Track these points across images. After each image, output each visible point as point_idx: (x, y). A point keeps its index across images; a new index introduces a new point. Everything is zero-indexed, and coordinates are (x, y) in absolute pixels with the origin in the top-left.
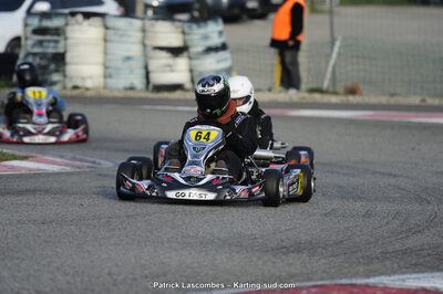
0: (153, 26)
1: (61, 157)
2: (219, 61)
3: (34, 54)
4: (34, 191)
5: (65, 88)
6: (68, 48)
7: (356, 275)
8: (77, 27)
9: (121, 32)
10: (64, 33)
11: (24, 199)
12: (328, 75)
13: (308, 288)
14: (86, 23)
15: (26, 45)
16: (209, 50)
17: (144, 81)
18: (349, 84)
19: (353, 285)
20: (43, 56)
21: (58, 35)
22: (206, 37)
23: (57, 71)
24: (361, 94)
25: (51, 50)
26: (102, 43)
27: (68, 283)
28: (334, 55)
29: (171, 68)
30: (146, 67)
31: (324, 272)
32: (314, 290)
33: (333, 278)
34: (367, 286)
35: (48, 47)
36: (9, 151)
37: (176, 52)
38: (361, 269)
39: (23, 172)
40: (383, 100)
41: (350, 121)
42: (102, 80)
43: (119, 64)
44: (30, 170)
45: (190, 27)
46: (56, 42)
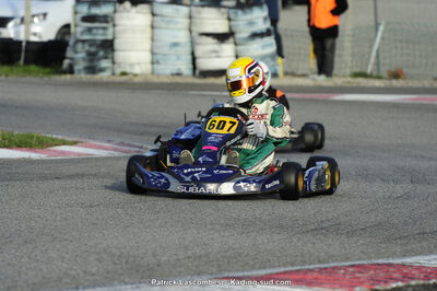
0: (199, 12)
1: (109, 141)
2: (264, 47)
3: (84, 41)
4: (82, 176)
5: (113, 74)
6: (117, 35)
7: (394, 255)
8: (125, 15)
9: (167, 19)
10: (113, 19)
11: (72, 183)
12: (373, 60)
13: (345, 268)
14: (134, 10)
15: (75, 33)
16: (255, 36)
17: (191, 66)
18: (393, 69)
19: (390, 265)
20: (92, 43)
21: (107, 22)
22: (251, 23)
23: (106, 58)
24: (405, 78)
25: (99, 37)
26: (149, 29)
27: (115, 264)
28: (378, 40)
29: (217, 54)
30: (193, 54)
31: (362, 252)
32: (351, 270)
33: (370, 258)
34: (403, 265)
35: (96, 35)
36: (60, 137)
37: (222, 38)
38: (398, 249)
39: (72, 157)
40: (427, 84)
41: (394, 105)
42: (149, 66)
43: (166, 50)
44: (79, 154)
45: (236, 13)
46: (105, 28)
